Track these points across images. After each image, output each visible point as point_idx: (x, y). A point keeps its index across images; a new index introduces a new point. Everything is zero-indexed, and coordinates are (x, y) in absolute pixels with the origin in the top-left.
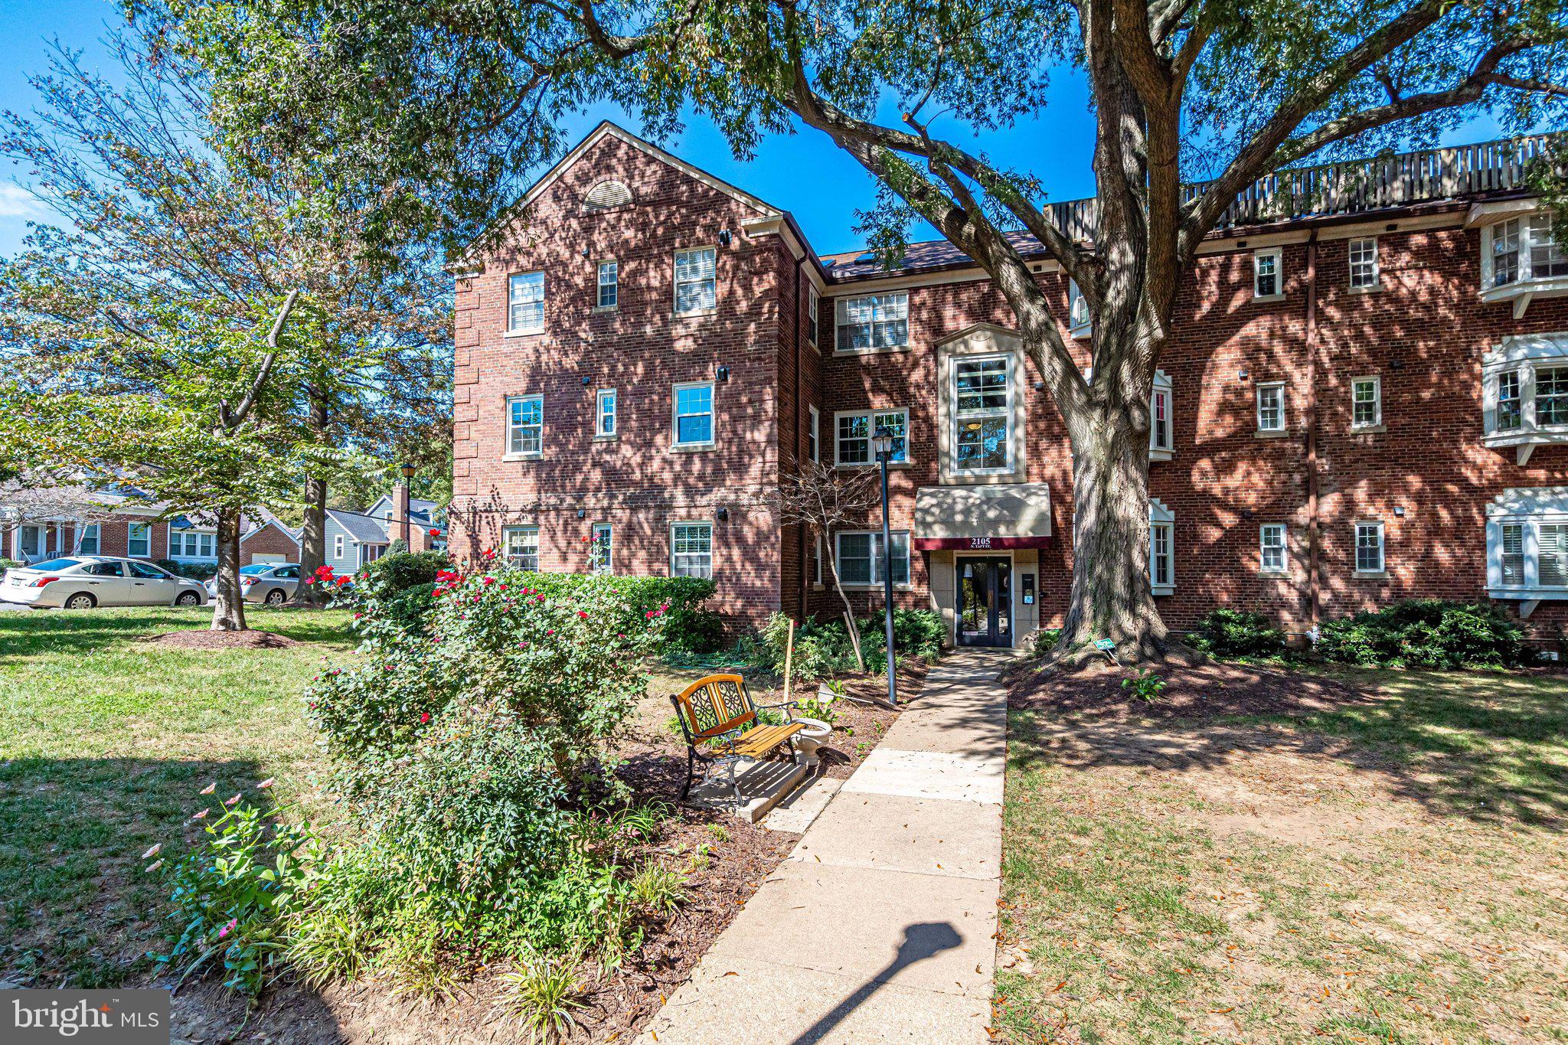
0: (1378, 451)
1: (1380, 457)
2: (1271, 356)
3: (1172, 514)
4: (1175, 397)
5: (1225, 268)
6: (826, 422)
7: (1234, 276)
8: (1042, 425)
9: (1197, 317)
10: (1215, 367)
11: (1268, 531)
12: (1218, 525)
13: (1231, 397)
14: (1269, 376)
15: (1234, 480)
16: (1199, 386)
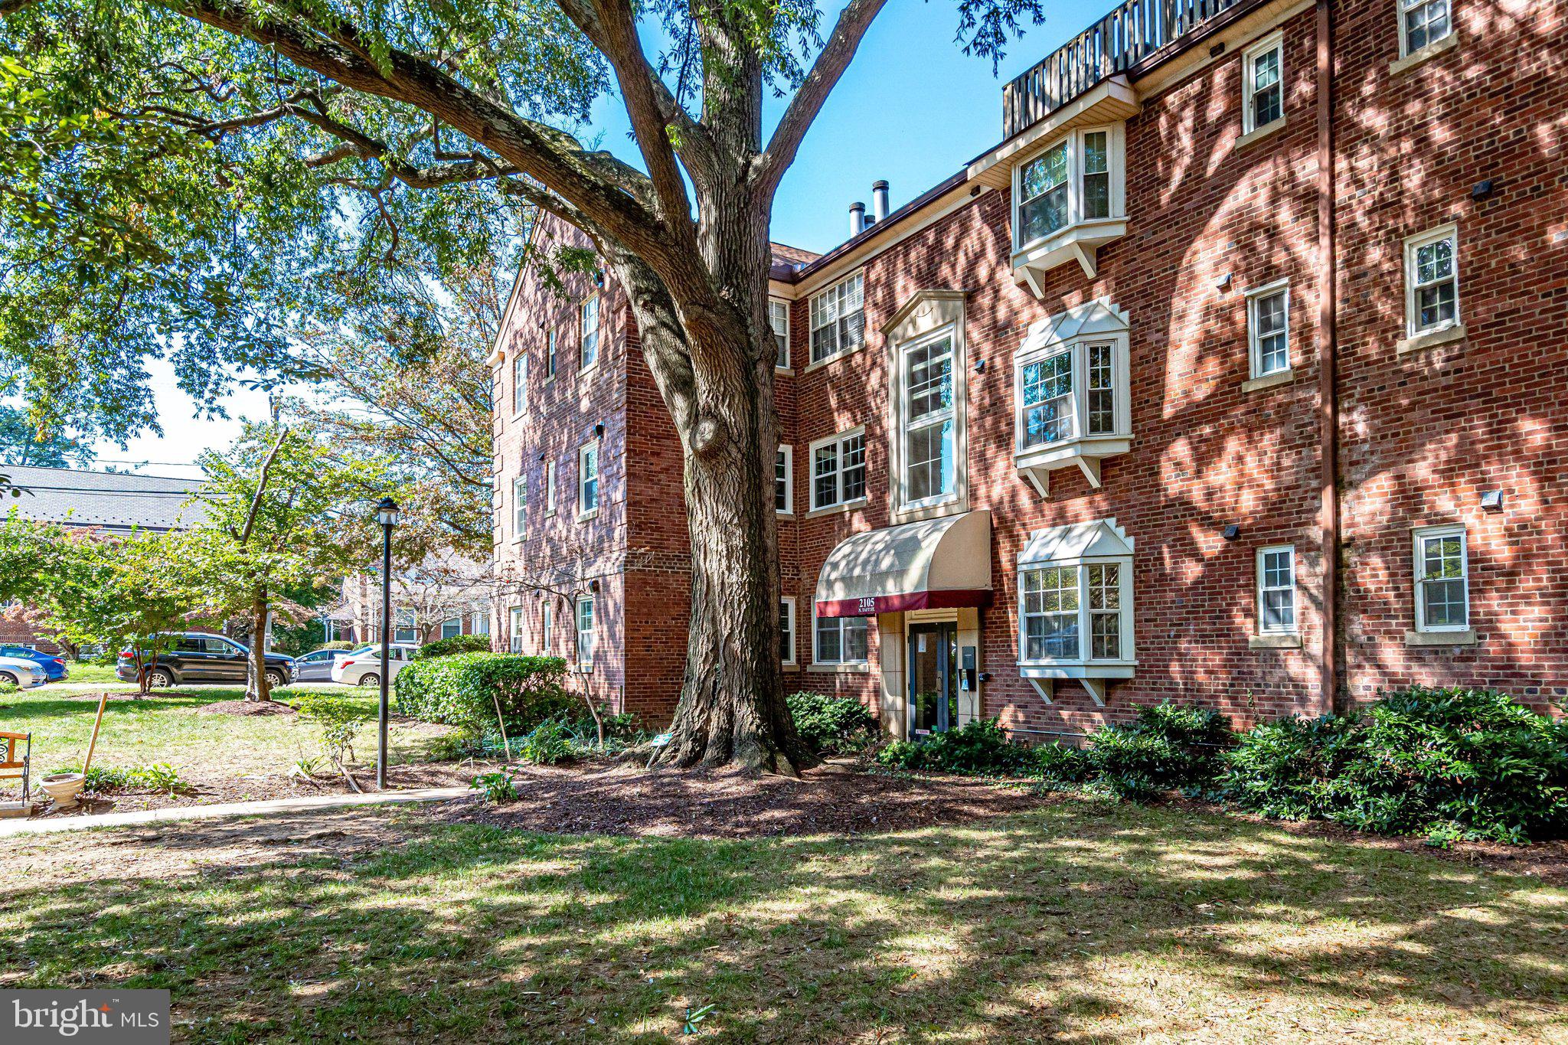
0: (1451, 380)
1: (1456, 391)
2: (1273, 233)
3: (1130, 542)
4: (1134, 344)
5: (1202, 100)
6: (800, 458)
7: (1216, 108)
8: (989, 421)
9: (1165, 199)
10: (1192, 277)
11: (1270, 560)
12: (1196, 555)
13: (1214, 326)
14: (1270, 272)
15: (1221, 474)
16: (1166, 317)
